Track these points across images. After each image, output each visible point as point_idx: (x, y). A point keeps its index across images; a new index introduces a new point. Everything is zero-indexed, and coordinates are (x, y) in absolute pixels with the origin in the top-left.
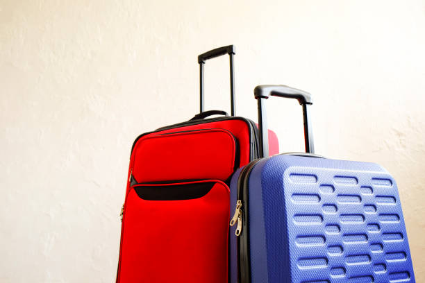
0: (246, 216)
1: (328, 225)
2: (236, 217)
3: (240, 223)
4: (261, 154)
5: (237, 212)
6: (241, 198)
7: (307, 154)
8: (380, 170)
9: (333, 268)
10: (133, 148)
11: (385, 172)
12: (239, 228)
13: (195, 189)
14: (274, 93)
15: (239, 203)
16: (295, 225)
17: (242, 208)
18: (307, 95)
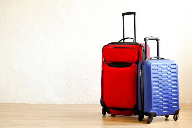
0: (142, 73)
1: (160, 75)
3: (141, 75)
4: (146, 58)
5: (141, 72)
6: (141, 69)
7: (158, 57)
8: (173, 62)
10: (102, 51)
11: (175, 63)
12: (141, 76)
13: (127, 65)
14: (150, 39)
15: (141, 71)
17: (142, 72)
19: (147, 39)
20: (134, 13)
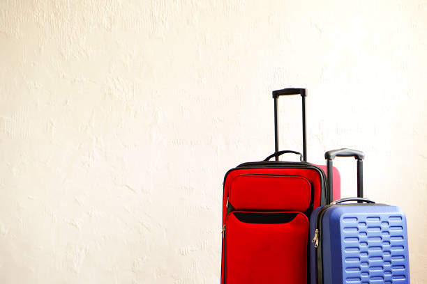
0: (321, 237)
2: (316, 238)
3: (317, 241)
4: (329, 201)
5: (316, 235)
6: (318, 228)
7: (359, 199)
8: (396, 211)
9: (362, 262)
12: (317, 243)
15: (317, 231)
16: (345, 242)
17: (319, 233)
18: (361, 154)
19: (332, 154)
20: (302, 92)
